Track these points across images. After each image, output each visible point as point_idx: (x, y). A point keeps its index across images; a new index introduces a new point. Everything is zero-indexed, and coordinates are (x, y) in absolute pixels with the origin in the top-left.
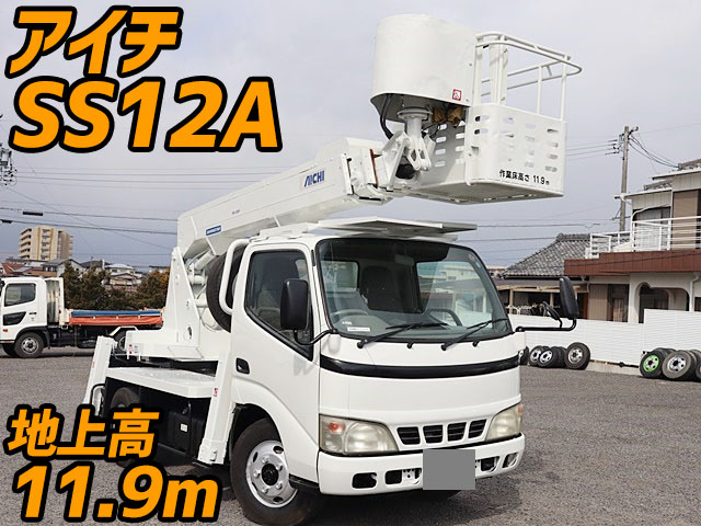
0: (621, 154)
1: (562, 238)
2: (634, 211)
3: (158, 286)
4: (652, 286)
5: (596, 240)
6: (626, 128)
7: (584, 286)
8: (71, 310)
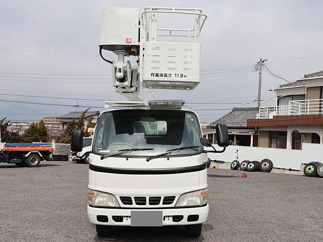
0: (259, 71)
1: (235, 110)
2: (278, 97)
3: (36, 131)
4: (299, 132)
5: (262, 110)
6: (261, 59)
7: (256, 132)
8: (5, 143)
